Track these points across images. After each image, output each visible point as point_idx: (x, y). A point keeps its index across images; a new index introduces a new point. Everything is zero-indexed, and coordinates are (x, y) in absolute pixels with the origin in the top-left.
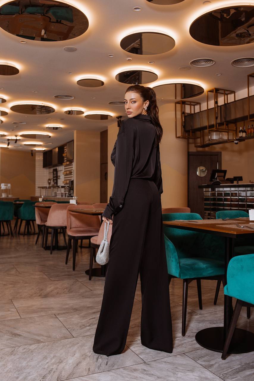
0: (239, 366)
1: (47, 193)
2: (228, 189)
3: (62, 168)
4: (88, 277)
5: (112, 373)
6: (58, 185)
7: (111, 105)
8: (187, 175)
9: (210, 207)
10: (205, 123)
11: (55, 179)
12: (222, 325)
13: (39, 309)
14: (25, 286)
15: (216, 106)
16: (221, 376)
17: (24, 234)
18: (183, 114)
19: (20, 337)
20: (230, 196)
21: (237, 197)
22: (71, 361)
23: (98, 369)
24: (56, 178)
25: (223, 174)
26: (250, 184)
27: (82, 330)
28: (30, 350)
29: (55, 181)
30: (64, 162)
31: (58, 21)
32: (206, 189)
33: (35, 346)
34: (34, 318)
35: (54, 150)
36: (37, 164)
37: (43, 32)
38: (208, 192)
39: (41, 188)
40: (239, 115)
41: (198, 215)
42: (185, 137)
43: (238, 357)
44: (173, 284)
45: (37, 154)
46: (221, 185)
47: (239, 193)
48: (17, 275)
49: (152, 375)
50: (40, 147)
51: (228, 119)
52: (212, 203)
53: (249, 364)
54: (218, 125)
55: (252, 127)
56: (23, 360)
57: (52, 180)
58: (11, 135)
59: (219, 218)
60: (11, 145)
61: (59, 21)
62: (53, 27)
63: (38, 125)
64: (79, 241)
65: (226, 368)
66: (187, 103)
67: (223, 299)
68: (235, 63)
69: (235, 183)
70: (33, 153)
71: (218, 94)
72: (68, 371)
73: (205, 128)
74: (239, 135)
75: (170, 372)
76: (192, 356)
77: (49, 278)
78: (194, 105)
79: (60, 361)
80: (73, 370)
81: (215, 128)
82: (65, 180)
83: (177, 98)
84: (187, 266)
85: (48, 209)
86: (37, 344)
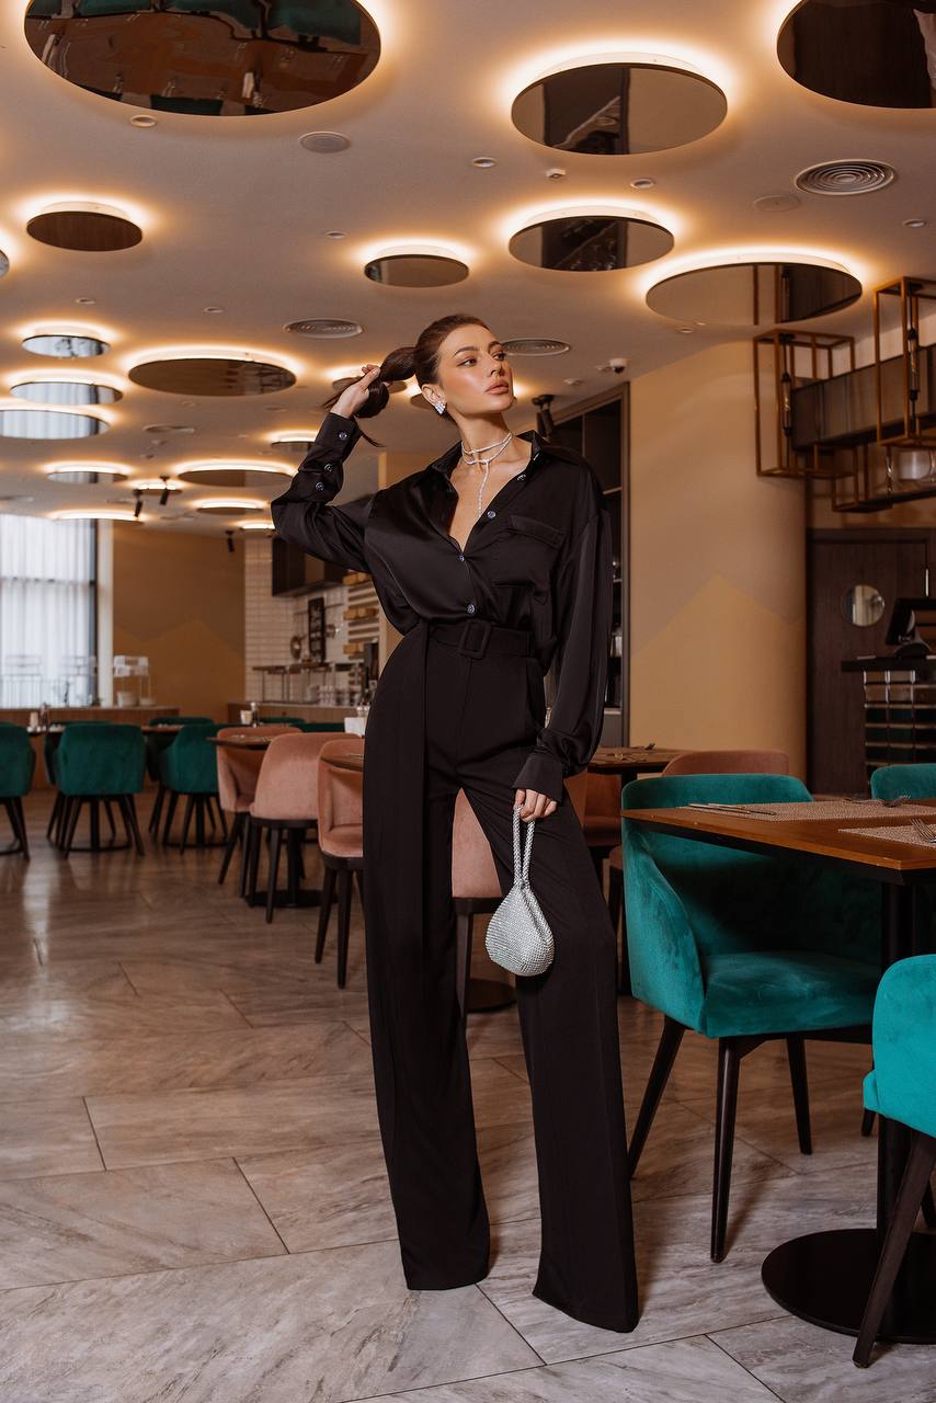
0: (921, 1399)
1: (286, 692)
3: (342, 597)
6: (327, 660)
9: (885, 744)
10: (869, 419)
11: (318, 639)
12: (871, 1222)
13: (179, 1135)
14: (147, 1047)
15: (911, 346)
17: (183, 846)
18: (783, 381)
19: (84, 1246)
22: (259, 1346)
23: (356, 1384)
24: (320, 633)
27: (327, 1224)
28: (114, 1296)
29: (317, 646)
32: (874, 673)
33: (133, 1283)
34: (153, 1172)
36: (251, 581)
37: (249, 82)
38: (880, 688)
39: (266, 672)
42: (793, 472)
43: (924, 1357)
45: (248, 543)
46: (929, 657)
48: (125, 1004)
50: (257, 518)
54: (921, 423)
56: (79, 1337)
57: (307, 640)
58: (148, 476)
60: (148, 512)
61: (309, 40)
62: (288, 62)
63: (241, 436)
66: (799, 339)
70: (234, 542)
71: (921, 301)
72: (239, 1388)
73: (867, 436)
76: (734, 1347)
77: (242, 1014)
78: (829, 348)
79: (217, 1348)
80: (260, 1385)
81: (906, 436)
82: (350, 641)
83: (761, 320)
84: (732, 988)
85: (259, 752)
86: (142, 1277)
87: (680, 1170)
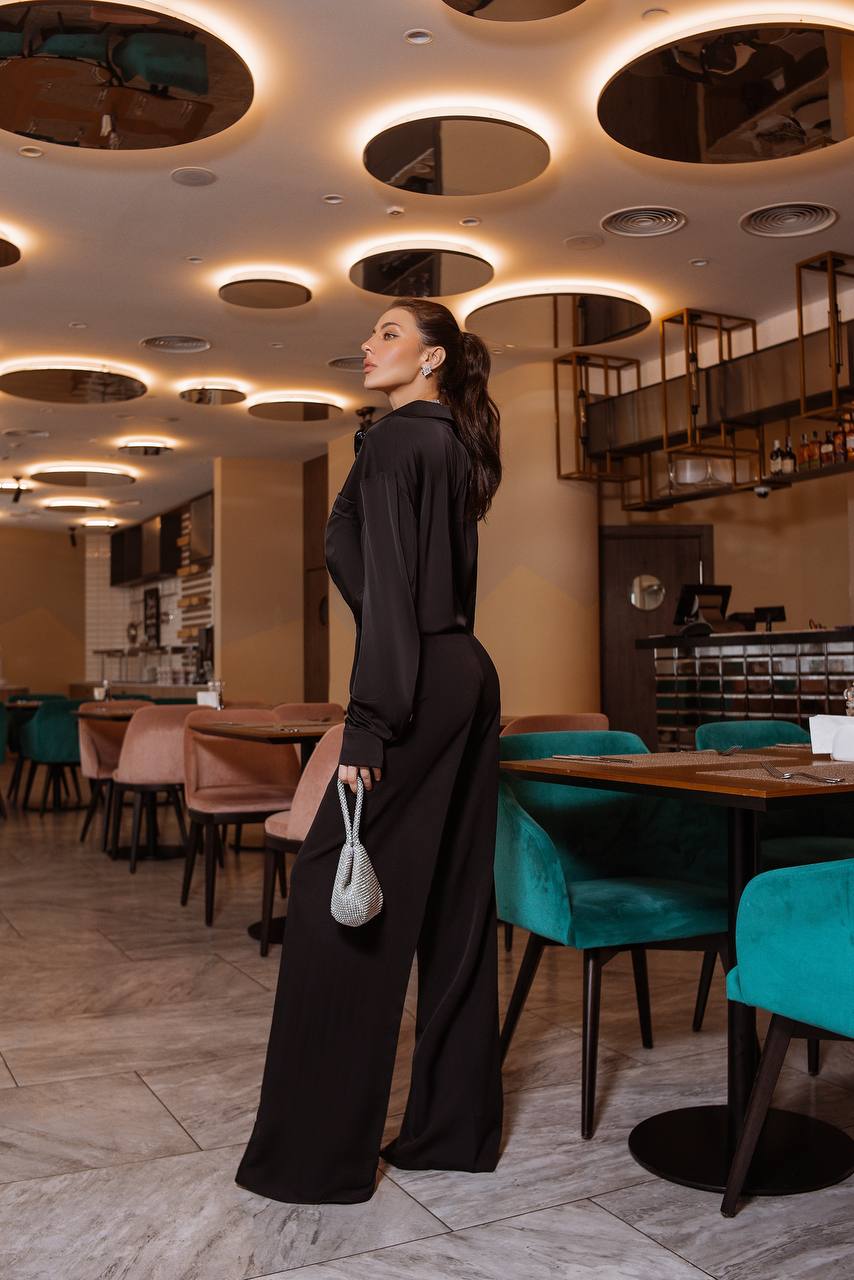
0: (784, 1239)
1: (124, 674)
2: (737, 650)
3: (176, 586)
4: (257, 946)
5: (331, 1271)
6: (163, 644)
7: (337, 369)
8: (597, 604)
9: (674, 712)
10: (657, 429)
11: (153, 625)
12: (722, 1100)
13: (82, 1054)
14: (38, 981)
15: (692, 369)
16: (720, 1274)
17: (42, 810)
18: (579, 397)
19: (10, 1152)
20: (742, 674)
21: (768, 678)
22: (189, 1231)
23: (284, 1258)
24: (155, 620)
25: (717, 600)
26: (810, 630)
27: (232, 1123)
28: (45, 1194)
29: (153, 631)
30: (180, 566)
31: (156, 87)
32: (661, 650)
33: (61, 1182)
34: (63, 1087)
35: (146, 527)
36: (91, 573)
37: (106, 125)
38: (669, 663)
39: (105, 656)
40: (769, 400)
41: (634, 739)
42: (588, 476)
43: (781, 1206)
44: (552, 967)
45: (89, 538)
46: (712, 635)
47: (773, 662)
48: (10, 944)
49: (476, 1274)
50: (100, 515)
51: (732, 414)
52: (681, 698)
53: (819, 1229)
55: (812, 438)
56: (18, 1231)
57: (142, 626)
58: (3, 476)
59: (706, 747)
61: (160, 89)
62: (142, 108)
63: (92, 440)
64: (232, 828)
65: (739, 1245)
66: (593, 360)
67: (725, 1013)
68: (753, 222)
69: (760, 630)
70: (76, 538)
71: (699, 329)
72: (177, 1266)
73: (656, 444)
74: (769, 466)
75: (540, 1263)
76: (616, 1207)
77: (121, 950)
78: (618, 369)
79: (150, 1233)
80: (196, 1263)
81: (689, 444)
82: (184, 627)
83: (560, 345)
84: (595, 908)
85: (122, 723)
86: (69, 1176)
87: (540, 1066)
